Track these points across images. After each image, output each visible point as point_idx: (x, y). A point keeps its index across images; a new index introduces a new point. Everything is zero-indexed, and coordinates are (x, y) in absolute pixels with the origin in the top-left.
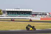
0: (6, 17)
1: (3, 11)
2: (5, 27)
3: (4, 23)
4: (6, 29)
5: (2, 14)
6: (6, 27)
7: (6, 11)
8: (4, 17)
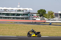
0: (59, 20)
1: (55, 14)
2: (57, 32)
3: (56, 28)
4: (59, 35)
5: (54, 18)
6: (59, 32)
7: (59, 14)
8: (56, 20)
